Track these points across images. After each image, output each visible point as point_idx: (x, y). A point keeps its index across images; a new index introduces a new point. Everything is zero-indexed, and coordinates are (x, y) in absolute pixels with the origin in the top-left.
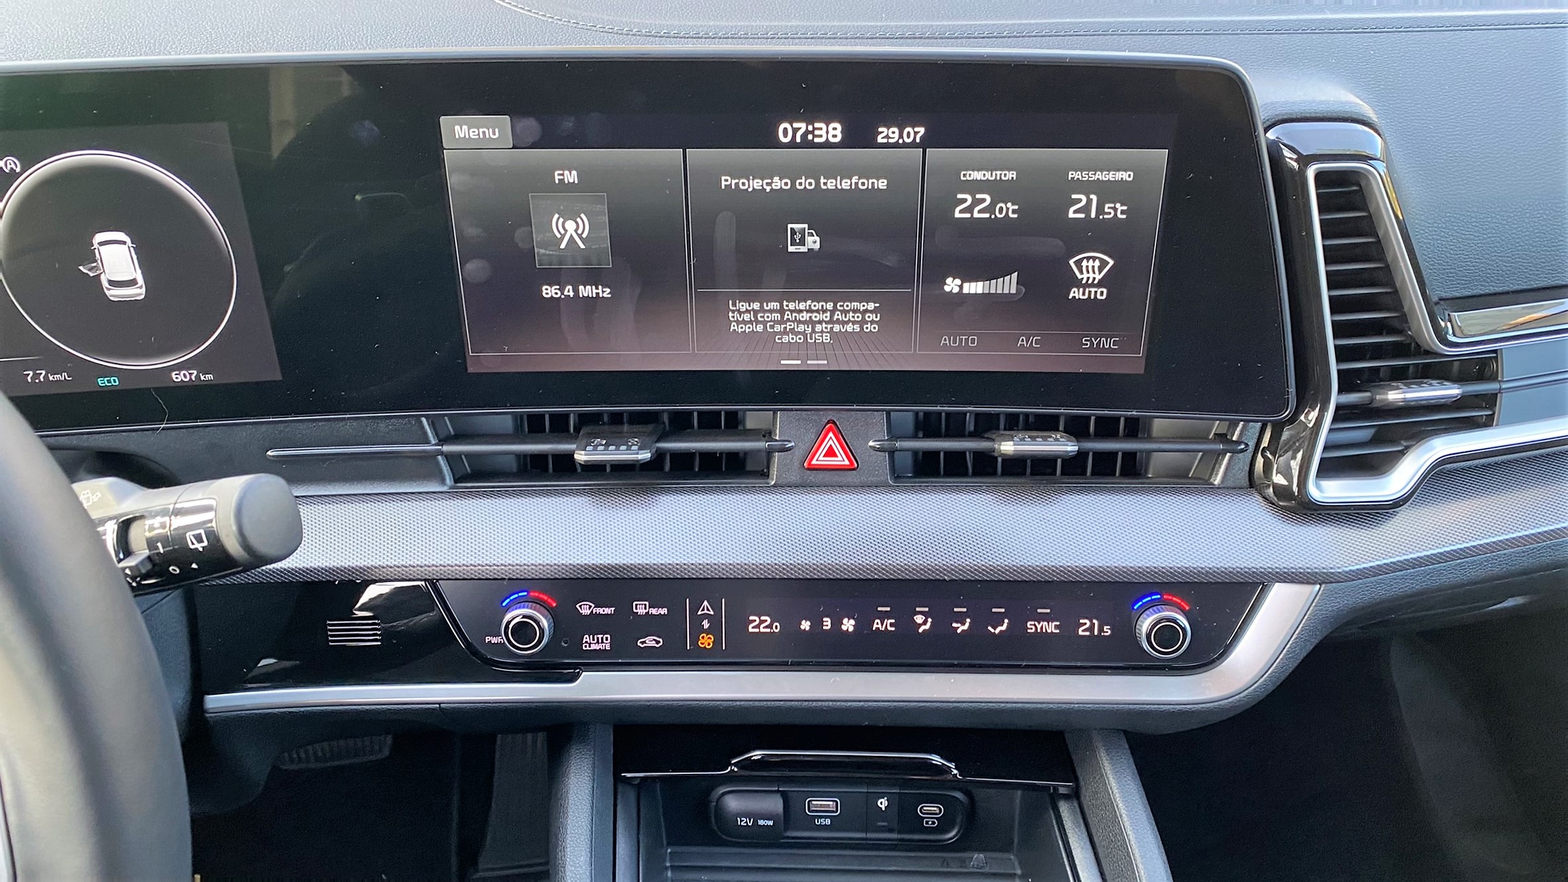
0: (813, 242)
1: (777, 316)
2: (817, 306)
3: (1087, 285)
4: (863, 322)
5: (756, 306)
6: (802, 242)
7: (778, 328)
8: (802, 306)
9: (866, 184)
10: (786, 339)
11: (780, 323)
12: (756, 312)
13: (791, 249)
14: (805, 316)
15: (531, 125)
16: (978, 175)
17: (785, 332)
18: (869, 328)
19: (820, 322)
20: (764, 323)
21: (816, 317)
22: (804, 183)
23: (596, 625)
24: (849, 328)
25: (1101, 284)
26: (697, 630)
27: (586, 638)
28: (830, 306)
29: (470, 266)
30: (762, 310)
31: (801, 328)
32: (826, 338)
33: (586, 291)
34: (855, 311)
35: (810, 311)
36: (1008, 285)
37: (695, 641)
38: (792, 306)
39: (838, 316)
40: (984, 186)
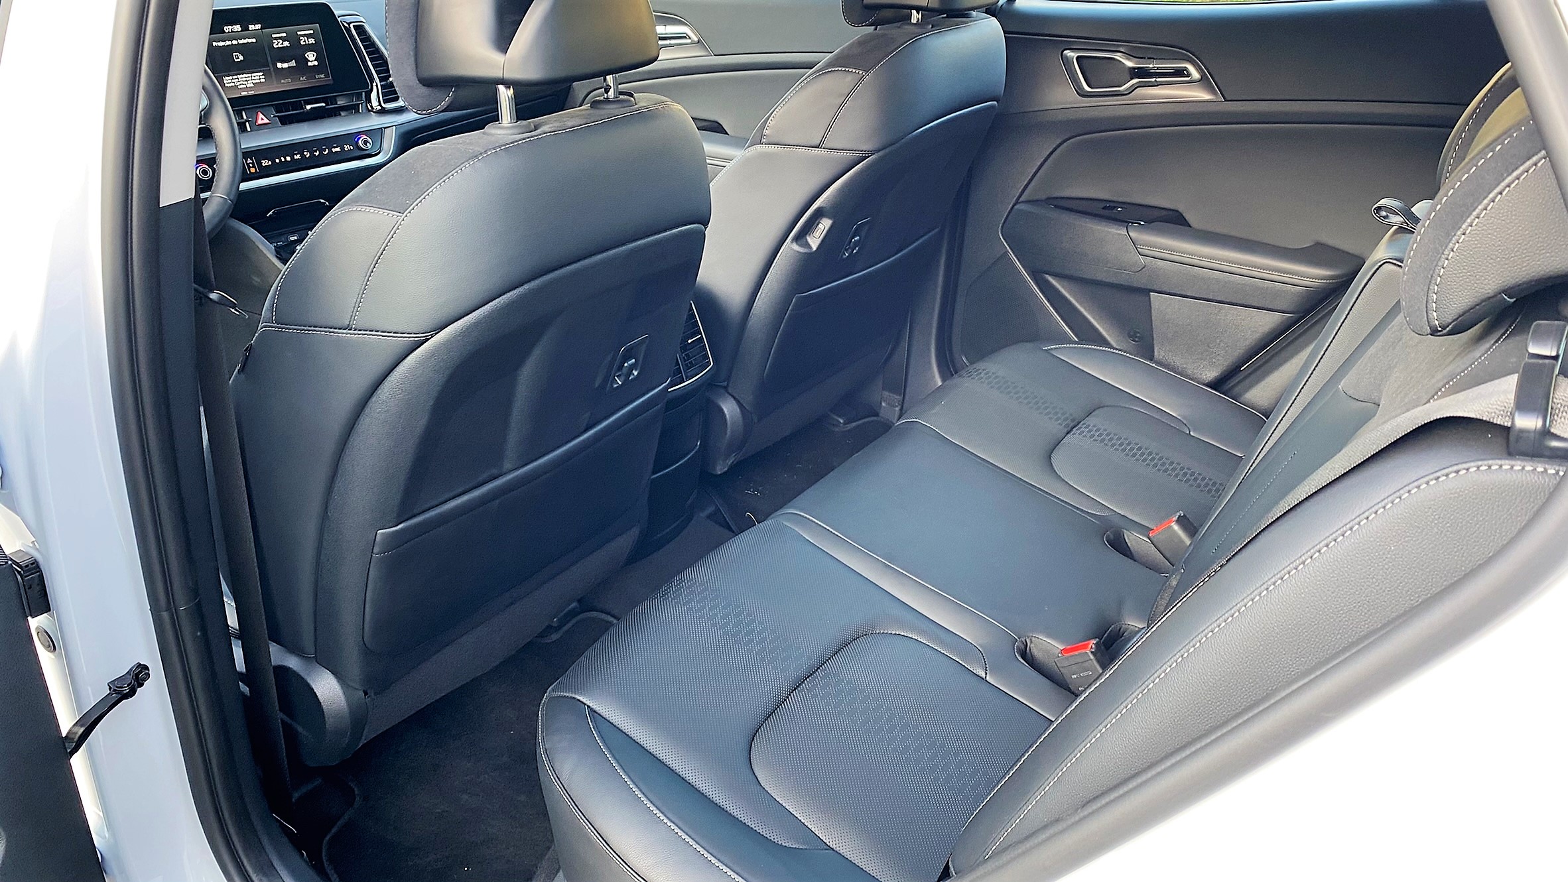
0: (241, 58)
2: (247, 75)
3: (312, 61)
4: (260, 79)
5: (231, 78)
6: (238, 58)
7: (239, 83)
8: (243, 76)
9: (250, 41)
10: (241, 86)
11: (239, 81)
13: (236, 60)
14: (244, 79)
16: (277, 35)
18: (262, 80)
19: (249, 81)
20: (234, 83)
21: (248, 79)
22: (235, 42)
24: (257, 81)
25: (315, 61)
28: (250, 75)
30: (233, 79)
31: (244, 83)
32: (252, 85)
34: (257, 76)
35: (245, 77)
36: (293, 63)
38: (240, 77)
39: (253, 78)
40: (280, 38)
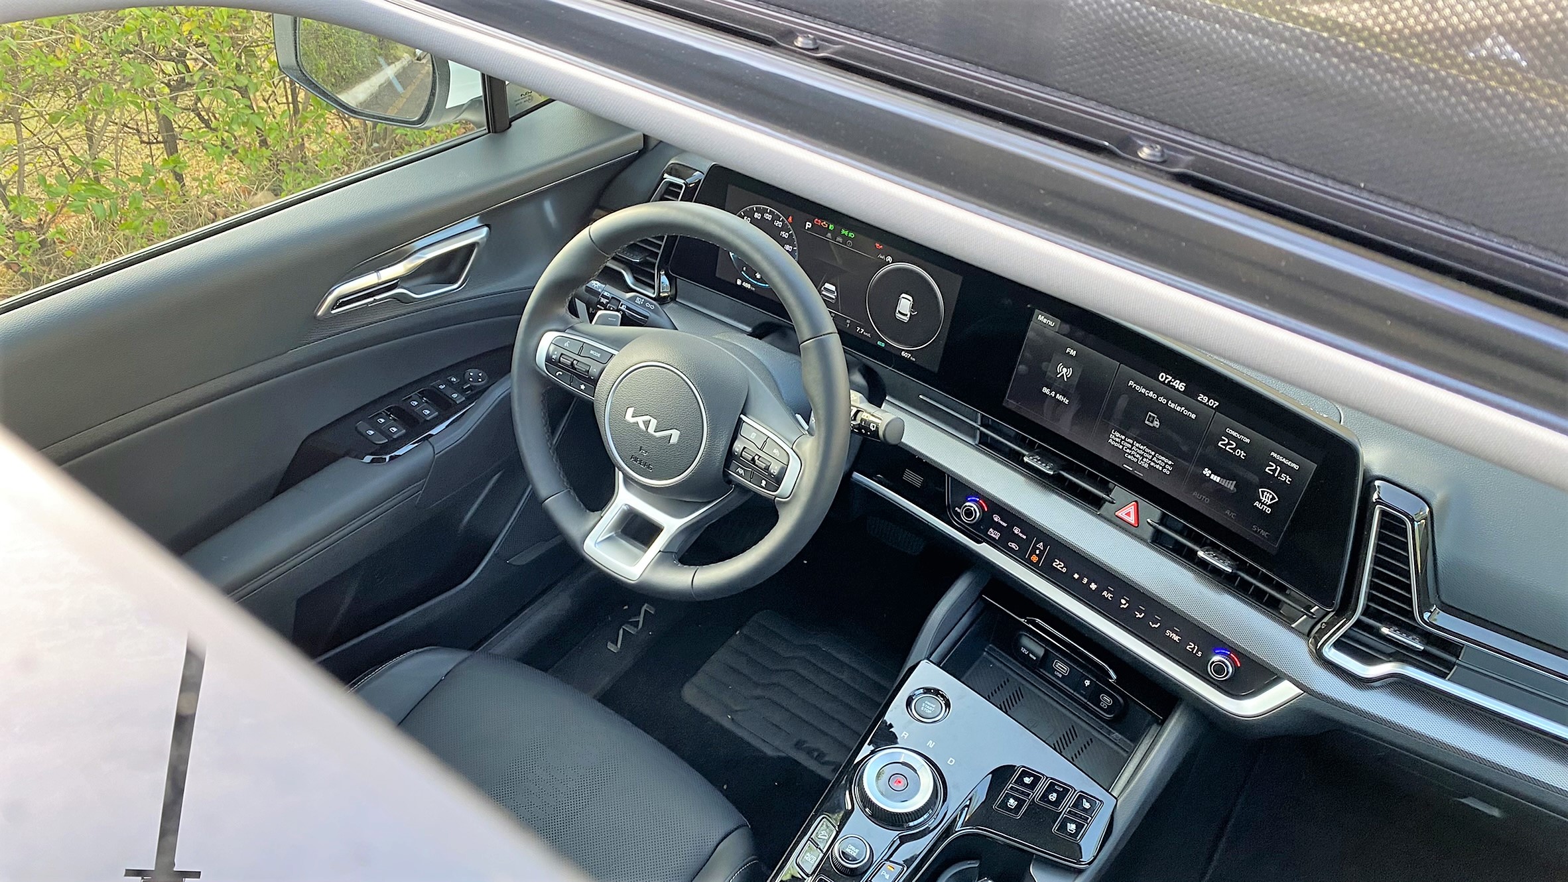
0: (1156, 424)
1: (1130, 446)
2: (1147, 450)
3: (1263, 503)
4: (1164, 468)
5: (1123, 437)
6: (1152, 422)
7: (1128, 451)
8: (1142, 447)
9: (1186, 413)
10: (1129, 457)
11: (1130, 449)
12: (1122, 440)
13: (1146, 422)
14: (1142, 453)
15: (1066, 328)
16: (1234, 434)
17: (1130, 454)
18: (1165, 470)
19: (1147, 458)
20: (1124, 446)
21: (1146, 455)
22: (1161, 399)
23: (997, 527)
24: (1157, 466)
25: (1268, 506)
26: (1033, 552)
27: (991, 530)
28: (1153, 453)
29: (1021, 366)
30: (1124, 440)
31: (1138, 456)
32: (1146, 466)
33: (1059, 397)
34: (1163, 461)
35: (1144, 451)
36: (1230, 485)
37: (1031, 555)
38: (1137, 445)
39: (1154, 459)
40: (1234, 439)
